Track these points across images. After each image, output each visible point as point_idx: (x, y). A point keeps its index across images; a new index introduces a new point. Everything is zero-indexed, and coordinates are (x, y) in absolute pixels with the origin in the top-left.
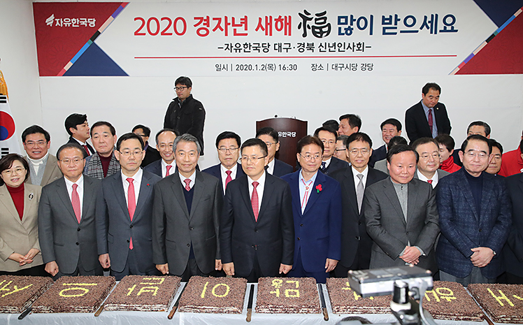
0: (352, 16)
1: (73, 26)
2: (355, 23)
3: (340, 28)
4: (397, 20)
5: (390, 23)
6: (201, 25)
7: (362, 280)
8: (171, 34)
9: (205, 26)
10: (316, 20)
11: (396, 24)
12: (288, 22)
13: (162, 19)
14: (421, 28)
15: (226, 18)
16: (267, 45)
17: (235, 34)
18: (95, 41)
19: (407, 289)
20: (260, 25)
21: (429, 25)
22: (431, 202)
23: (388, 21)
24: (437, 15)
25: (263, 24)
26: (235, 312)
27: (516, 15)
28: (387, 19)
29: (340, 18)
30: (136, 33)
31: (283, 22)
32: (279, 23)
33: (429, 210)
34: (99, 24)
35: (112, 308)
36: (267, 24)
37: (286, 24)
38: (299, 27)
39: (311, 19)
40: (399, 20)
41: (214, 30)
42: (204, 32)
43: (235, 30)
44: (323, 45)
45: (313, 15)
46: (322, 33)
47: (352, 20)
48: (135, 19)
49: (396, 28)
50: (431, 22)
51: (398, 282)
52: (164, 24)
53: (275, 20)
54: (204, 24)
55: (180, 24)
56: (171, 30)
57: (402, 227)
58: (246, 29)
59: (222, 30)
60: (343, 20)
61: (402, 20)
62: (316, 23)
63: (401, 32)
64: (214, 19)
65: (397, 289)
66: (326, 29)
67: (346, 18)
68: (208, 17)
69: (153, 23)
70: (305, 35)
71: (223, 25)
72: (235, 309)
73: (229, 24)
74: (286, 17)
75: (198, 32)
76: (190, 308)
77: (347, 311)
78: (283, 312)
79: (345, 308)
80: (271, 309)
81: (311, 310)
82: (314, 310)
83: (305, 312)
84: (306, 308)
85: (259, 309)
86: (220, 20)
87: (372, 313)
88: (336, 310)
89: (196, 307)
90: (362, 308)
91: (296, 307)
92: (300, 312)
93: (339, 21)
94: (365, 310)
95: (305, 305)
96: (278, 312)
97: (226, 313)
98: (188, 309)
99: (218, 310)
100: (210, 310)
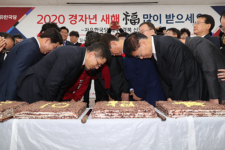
0: (150, 15)
1: (5, 19)
2: (152, 18)
3: (144, 20)
5: (170, 18)
6: (73, 19)
9: (75, 19)
10: (132, 16)
11: (173, 18)
12: (117, 17)
13: (52, 16)
14: (186, 20)
15: (86, 15)
17: (90, 23)
18: (17, 27)
20: (103, 19)
21: (190, 19)
24: (193, 14)
25: (105, 18)
28: (168, 16)
29: (144, 15)
30: (38, 23)
31: (115, 17)
32: (113, 18)
34: (18, 18)
36: (107, 18)
38: (123, 20)
39: (129, 16)
40: (174, 16)
41: (79, 21)
42: (74, 22)
43: (90, 21)
44: (136, 29)
45: (130, 14)
46: (135, 23)
48: (38, 16)
49: (173, 20)
50: (191, 17)
52: (53, 18)
53: (111, 16)
54: (74, 18)
56: (57, 21)
58: (96, 21)
59: (83, 21)
61: (176, 16)
62: (132, 18)
63: (176, 22)
64: (79, 16)
66: (137, 21)
67: (147, 15)
68: (76, 15)
70: (126, 24)
71: (84, 19)
73: (87, 18)
74: (116, 15)
75: (71, 22)
76: (25, 114)
77: (182, 115)
78: (119, 117)
79: (180, 112)
80: (107, 114)
81: (147, 114)
82: (150, 114)
83: (141, 116)
84: (142, 112)
85: (95, 115)
86: (82, 16)
87: (208, 116)
88: (172, 114)
89: (31, 113)
90: (198, 111)
91: (132, 112)
92: (137, 117)
93: (144, 17)
94: (200, 113)
95: (141, 109)
96: (114, 117)
97: (61, 118)
98: (24, 115)
99: (53, 116)
100: (46, 116)
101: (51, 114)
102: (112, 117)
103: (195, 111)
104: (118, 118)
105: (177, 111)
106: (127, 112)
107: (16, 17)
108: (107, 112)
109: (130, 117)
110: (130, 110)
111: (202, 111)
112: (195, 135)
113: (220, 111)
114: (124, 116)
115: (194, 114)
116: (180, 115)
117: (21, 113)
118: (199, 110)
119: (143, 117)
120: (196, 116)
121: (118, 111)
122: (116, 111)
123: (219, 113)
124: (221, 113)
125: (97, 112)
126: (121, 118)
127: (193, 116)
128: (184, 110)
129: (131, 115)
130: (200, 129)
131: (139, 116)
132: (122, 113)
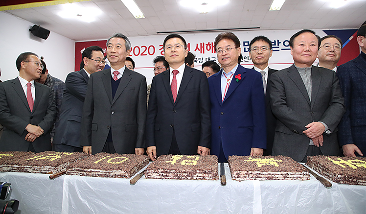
3: (245, 48)
4: (279, 43)
8: (146, 55)
13: (142, 47)
16: (201, 59)
20: (197, 48)
23: (274, 44)
25: (199, 47)
27: (350, 39)
28: (273, 43)
29: (244, 42)
31: (211, 45)
32: (208, 46)
33: (335, 92)
36: (201, 47)
37: (213, 47)
49: (279, 47)
52: (142, 51)
53: (206, 45)
55: (151, 49)
56: (146, 52)
57: (307, 107)
61: (282, 43)
63: (282, 49)
67: (248, 42)
69: (137, 49)
75: (161, 53)
76: (77, 170)
77: (248, 177)
78: (175, 177)
79: (246, 174)
80: (161, 174)
81: (207, 175)
82: (210, 175)
83: (200, 178)
84: (201, 173)
85: (149, 174)
87: (279, 180)
88: (236, 176)
89: (83, 169)
90: (267, 173)
91: (190, 173)
92: (195, 178)
93: (244, 44)
94: (270, 176)
95: (200, 170)
96: (169, 177)
97: (112, 177)
98: (75, 171)
99: (104, 174)
100: (97, 173)
101: (101, 172)
102: (167, 178)
103: (263, 173)
104: (173, 179)
105: (242, 173)
106: (184, 172)
108: (161, 172)
109: (188, 179)
110: (187, 170)
111: (272, 173)
112: (261, 202)
113: (294, 173)
114: (181, 177)
115: (262, 176)
116: (245, 177)
117: (73, 169)
118: (269, 173)
119: (201, 179)
120: (264, 179)
121: (174, 171)
122: (172, 171)
123: (292, 176)
124: (294, 176)
125: (150, 171)
126: (177, 179)
127: (261, 179)
128: (250, 172)
129: (188, 176)
130: (267, 195)
131: (198, 178)
132: (179, 174)
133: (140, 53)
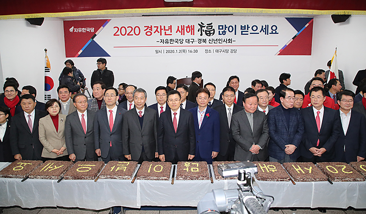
0: (225, 25)
1: (83, 32)
2: (227, 29)
3: (219, 31)
5: (245, 29)
6: (148, 30)
7: (223, 169)
8: (133, 35)
9: (150, 31)
10: (207, 27)
11: (248, 29)
12: (193, 28)
13: (128, 27)
14: (260, 32)
15: (161, 26)
16: (182, 40)
17: (165, 34)
18: (94, 39)
19: (245, 174)
20: (178, 30)
21: (264, 30)
22: (265, 122)
24: (268, 25)
25: (180, 29)
26: (165, 180)
27: (306, 26)
28: (243, 27)
29: (219, 26)
30: (114, 35)
31: (190, 28)
32: (188, 29)
33: (264, 126)
34: (96, 31)
35: (103, 177)
36: (182, 29)
38: (199, 31)
39: (204, 27)
40: (249, 27)
41: (155, 33)
42: (150, 34)
43: (165, 32)
44: (211, 40)
45: (205, 25)
46: (210, 34)
47: (226, 27)
48: (114, 28)
50: (265, 29)
51: (240, 170)
52: (129, 30)
53: (186, 27)
55: (137, 30)
56: (132, 33)
57: (251, 135)
58: (171, 32)
59: (159, 32)
60: (221, 27)
61: (251, 28)
62: (207, 29)
63: (251, 33)
64: (154, 27)
65: (240, 174)
66: (212, 32)
67: (223, 26)
68: (151, 26)
69: (123, 29)
70: (201, 35)
71: (159, 30)
72: (166, 178)
73: (162, 29)
74: (191, 26)
75: (146, 33)
81: (204, 178)
83: (201, 179)
85: (178, 178)
86: (158, 27)
89: (146, 177)
93: (219, 27)
97: (161, 180)
98: (142, 178)
99: (157, 179)
101: (155, 178)
102: (186, 179)
104: (189, 179)
107: (93, 30)
126: (191, 179)
129: (196, 178)
133: (127, 33)
